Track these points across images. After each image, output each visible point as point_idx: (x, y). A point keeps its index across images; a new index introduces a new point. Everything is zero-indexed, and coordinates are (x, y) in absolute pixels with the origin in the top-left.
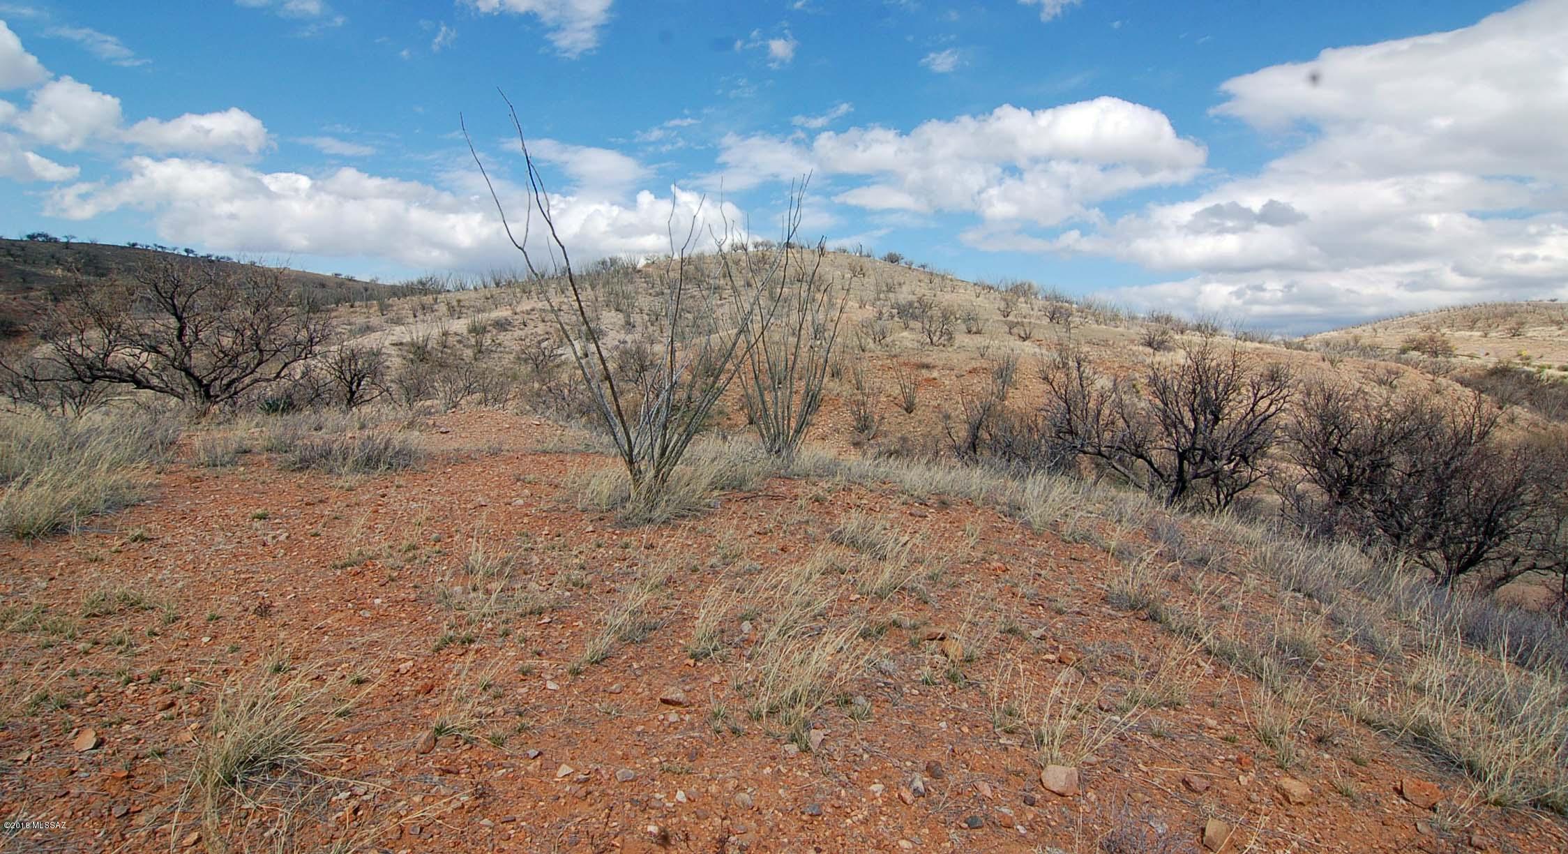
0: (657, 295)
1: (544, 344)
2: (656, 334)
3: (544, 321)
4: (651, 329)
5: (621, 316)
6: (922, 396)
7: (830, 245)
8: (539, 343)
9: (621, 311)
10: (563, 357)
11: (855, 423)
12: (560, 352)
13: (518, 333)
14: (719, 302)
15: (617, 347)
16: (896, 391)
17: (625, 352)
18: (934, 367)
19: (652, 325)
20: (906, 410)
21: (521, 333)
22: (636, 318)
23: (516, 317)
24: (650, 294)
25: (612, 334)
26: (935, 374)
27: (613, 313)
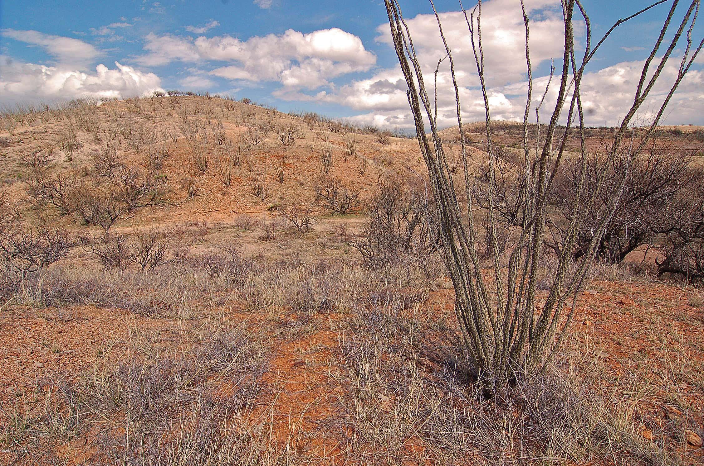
0: (113, 121)
1: (39, 154)
2: (117, 145)
3: (35, 139)
4: (112, 142)
5: (90, 134)
6: (287, 173)
7: (211, 96)
8: (34, 153)
9: (90, 131)
10: (54, 162)
11: (253, 191)
12: (51, 158)
13: (17, 148)
14: (153, 125)
15: (91, 154)
16: (272, 171)
17: (98, 157)
18: (289, 157)
19: (113, 139)
20: (280, 182)
21: (19, 147)
22: (102, 135)
23: (14, 137)
24: (109, 121)
25: (86, 146)
26: (291, 161)
27: (85, 133)
